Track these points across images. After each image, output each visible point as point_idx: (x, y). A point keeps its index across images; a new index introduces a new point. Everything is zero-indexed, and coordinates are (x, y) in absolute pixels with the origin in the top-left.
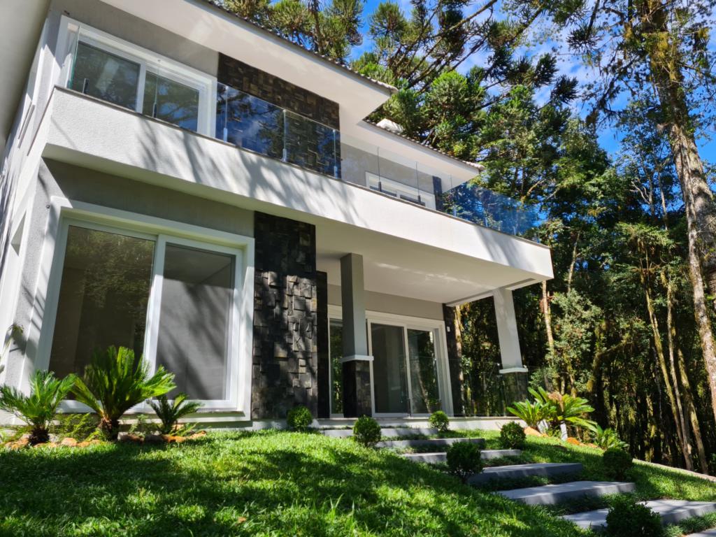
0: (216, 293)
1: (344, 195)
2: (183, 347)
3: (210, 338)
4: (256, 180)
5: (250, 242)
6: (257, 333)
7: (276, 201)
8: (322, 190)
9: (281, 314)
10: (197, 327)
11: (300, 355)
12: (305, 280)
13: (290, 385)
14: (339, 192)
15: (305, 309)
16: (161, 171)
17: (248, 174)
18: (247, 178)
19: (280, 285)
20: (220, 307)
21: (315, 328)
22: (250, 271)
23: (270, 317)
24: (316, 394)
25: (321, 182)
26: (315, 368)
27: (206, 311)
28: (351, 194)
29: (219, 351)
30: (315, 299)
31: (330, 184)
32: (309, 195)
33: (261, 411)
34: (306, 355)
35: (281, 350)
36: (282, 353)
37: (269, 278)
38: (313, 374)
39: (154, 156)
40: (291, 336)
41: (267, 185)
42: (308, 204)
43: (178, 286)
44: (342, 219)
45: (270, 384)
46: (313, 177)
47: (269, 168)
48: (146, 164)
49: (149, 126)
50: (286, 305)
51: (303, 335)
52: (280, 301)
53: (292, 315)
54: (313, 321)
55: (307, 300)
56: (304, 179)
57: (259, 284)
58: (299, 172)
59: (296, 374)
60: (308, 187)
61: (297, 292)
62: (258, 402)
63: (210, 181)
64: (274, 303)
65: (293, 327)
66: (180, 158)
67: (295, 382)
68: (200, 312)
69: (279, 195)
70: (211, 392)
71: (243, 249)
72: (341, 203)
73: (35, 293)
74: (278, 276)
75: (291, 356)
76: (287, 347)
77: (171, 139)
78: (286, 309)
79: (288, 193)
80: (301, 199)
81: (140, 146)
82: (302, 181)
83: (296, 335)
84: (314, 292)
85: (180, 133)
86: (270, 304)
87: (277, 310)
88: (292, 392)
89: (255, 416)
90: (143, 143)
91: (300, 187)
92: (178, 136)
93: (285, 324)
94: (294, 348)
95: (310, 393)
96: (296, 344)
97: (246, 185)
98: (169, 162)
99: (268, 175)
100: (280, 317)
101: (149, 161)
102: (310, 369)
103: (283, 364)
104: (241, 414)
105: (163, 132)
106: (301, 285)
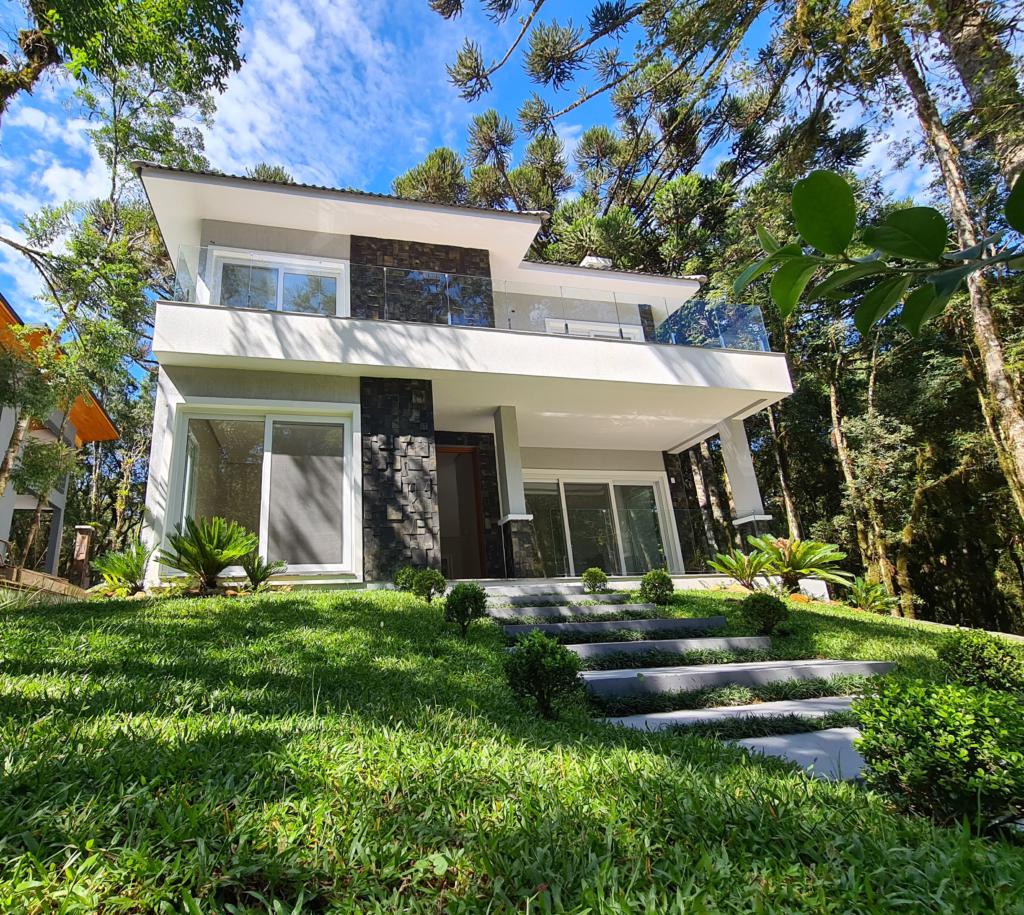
0: (323, 462)
1: (457, 342)
2: (293, 517)
3: (320, 506)
4: (349, 343)
5: (356, 409)
6: (366, 498)
7: (372, 361)
8: (428, 340)
9: (393, 476)
10: (306, 496)
11: (416, 516)
12: (420, 439)
13: (406, 547)
14: (448, 338)
15: (421, 469)
16: (251, 355)
17: (340, 341)
18: (339, 345)
19: (390, 448)
20: (328, 476)
21: (436, 488)
22: (358, 436)
23: (381, 480)
24: (439, 555)
25: (425, 332)
26: (437, 529)
27: (314, 480)
28: (465, 337)
29: (333, 518)
30: (433, 456)
31: (437, 332)
32: (411, 348)
33: (374, 573)
34: (424, 516)
35: (394, 512)
36: (394, 515)
37: (377, 441)
38: (434, 536)
39: (245, 343)
40: (405, 498)
41: (360, 347)
42: (411, 359)
43: (286, 460)
44: (455, 367)
45: (383, 546)
46: (416, 329)
47: (363, 329)
48: (238, 352)
49: (238, 315)
50: (398, 466)
51: (419, 496)
52: (391, 462)
53: (404, 477)
54: (431, 481)
55: (424, 459)
56: (405, 333)
57: (366, 449)
58: (399, 327)
59: (413, 536)
60: (410, 342)
61: (410, 452)
62: (369, 566)
63: (300, 355)
64: (385, 467)
65: (406, 489)
66: (269, 339)
67: (412, 544)
68: (308, 481)
69: (375, 354)
70: (322, 557)
71: (350, 416)
72: (453, 350)
74: (388, 438)
75: (406, 517)
76: (401, 509)
77: (260, 323)
78: (399, 470)
79: (386, 350)
80: (401, 354)
81: (231, 336)
82: (403, 336)
83: (411, 497)
84: (432, 450)
85: (268, 316)
86: (380, 467)
87: (387, 473)
88: (409, 553)
89: (368, 578)
90: (233, 333)
91: (400, 342)
92: (266, 320)
93: (397, 487)
94: (410, 509)
95: (431, 554)
96: (411, 504)
97: (337, 350)
98: (260, 346)
99: (362, 337)
100: (392, 478)
101: (239, 348)
102: (430, 531)
103: (395, 525)
104: (353, 576)
105: (253, 319)
106: (416, 445)
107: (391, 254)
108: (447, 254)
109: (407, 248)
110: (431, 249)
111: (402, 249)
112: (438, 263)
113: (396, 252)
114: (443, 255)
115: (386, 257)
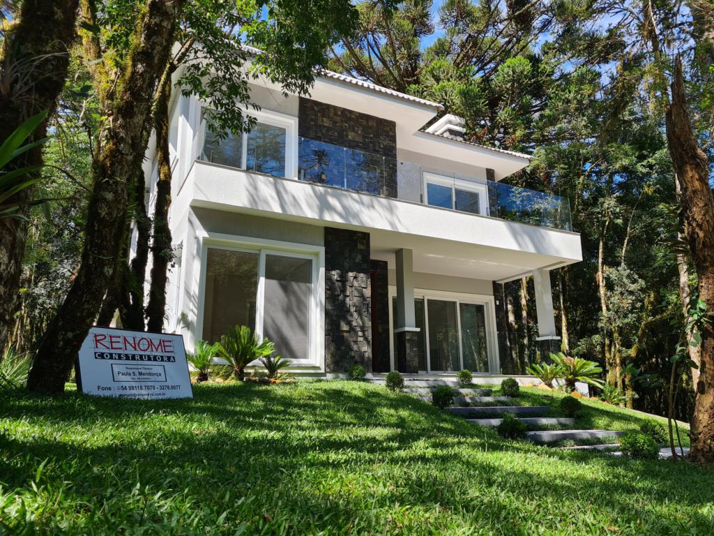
0: (299, 287)
1: (391, 210)
2: (279, 324)
3: (297, 318)
4: (324, 206)
5: (321, 250)
6: (328, 314)
7: (338, 220)
8: (373, 207)
9: (344, 300)
10: (288, 311)
11: (358, 329)
12: (362, 275)
13: (352, 350)
14: (386, 207)
15: (362, 296)
16: (260, 209)
17: (318, 202)
18: (318, 205)
19: (343, 279)
20: (302, 297)
21: (370, 309)
22: (322, 270)
23: (337, 302)
24: (371, 356)
25: (372, 201)
26: (370, 338)
27: (293, 299)
28: (396, 207)
29: (303, 327)
30: (369, 288)
31: (379, 201)
32: (363, 212)
33: (332, 366)
34: (363, 329)
35: (345, 325)
36: (345, 327)
37: (335, 275)
38: (368, 342)
39: (256, 199)
40: (352, 315)
41: (331, 209)
42: (362, 220)
43: (274, 283)
44: (388, 228)
45: (338, 348)
46: (366, 198)
47: (333, 196)
48: (251, 204)
49: (251, 177)
50: (348, 293)
51: (360, 315)
52: (343, 290)
53: (352, 301)
54: (368, 305)
55: (364, 290)
56: (359, 200)
57: (328, 279)
58: (355, 196)
59: (356, 342)
60: (361, 206)
61: (356, 284)
62: (329, 361)
63: (292, 211)
64: (339, 293)
65: (353, 309)
66: (273, 198)
67: (355, 348)
68: (289, 300)
69: (340, 215)
70: (298, 354)
71: (317, 254)
72: (388, 215)
73: (192, 293)
74: (342, 273)
75: (352, 329)
76: (349, 323)
77: (266, 184)
78: (348, 296)
79: (347, 212)
80: (356, 216)
81: (247, 192)
82: (357, 202)
83: (355, 315)
84: (369, 283)
85: (271, 179)
86: (336, 293)
87: (341, 297)
88: (353, 354)
89: (328, 370)
90: (248, 190)
91: (356, 207)
92: (270, 182)
93: (347, 307)
94: (354, 324)
95: (366, 355)
96: (356, 320)
97: (316, 210)
98: (266, 202)
99: (333, 201)
100: (344, 301)
101: (253, 203)
102: (366, 339)
103: (345, 334)
104: (318, 368)
105: (261, 181)
106: (359, 279)
107: (328, 117)
108: (367, 121)
109: (339, 113)
110: (357, 116)
111: (336, 114)
112: (361, 128)
113: (332, 115)
114: (364, 122)
115: (324, 119)
